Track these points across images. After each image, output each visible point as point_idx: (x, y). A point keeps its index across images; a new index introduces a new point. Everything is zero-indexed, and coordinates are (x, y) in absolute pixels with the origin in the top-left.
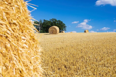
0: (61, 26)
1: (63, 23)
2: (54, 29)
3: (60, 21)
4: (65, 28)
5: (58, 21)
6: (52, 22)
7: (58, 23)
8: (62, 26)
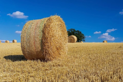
0: (79, 36)
1: (82, 34)
2: (72, 38)
3: (79, 31)
4: (84, 39)
5: (76, 31)
6: (71, 32)
7: (76, 33)
8: (81, 36)
